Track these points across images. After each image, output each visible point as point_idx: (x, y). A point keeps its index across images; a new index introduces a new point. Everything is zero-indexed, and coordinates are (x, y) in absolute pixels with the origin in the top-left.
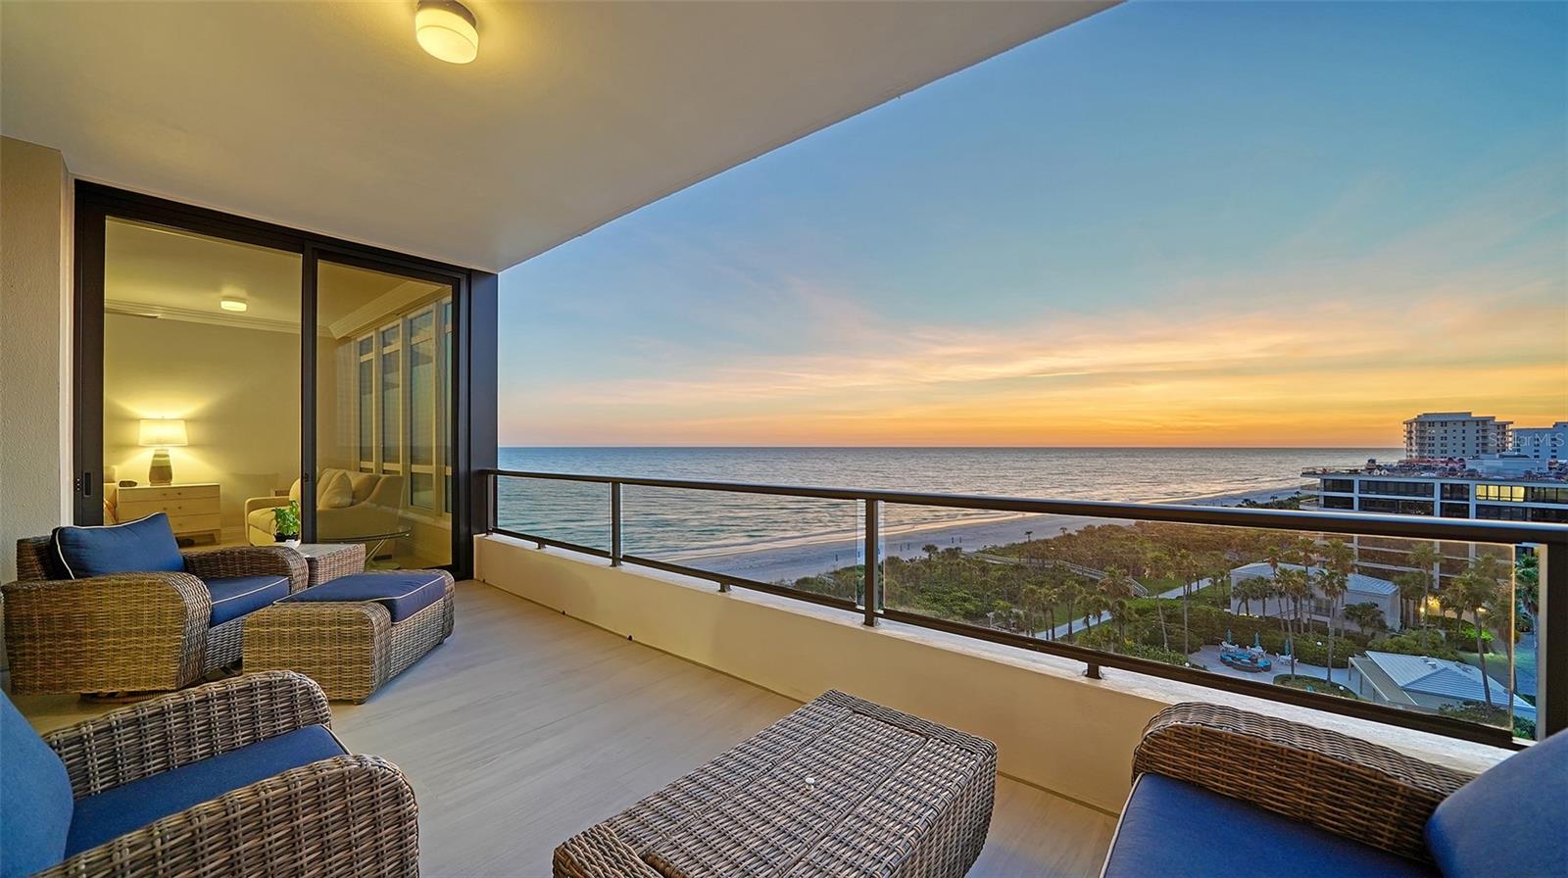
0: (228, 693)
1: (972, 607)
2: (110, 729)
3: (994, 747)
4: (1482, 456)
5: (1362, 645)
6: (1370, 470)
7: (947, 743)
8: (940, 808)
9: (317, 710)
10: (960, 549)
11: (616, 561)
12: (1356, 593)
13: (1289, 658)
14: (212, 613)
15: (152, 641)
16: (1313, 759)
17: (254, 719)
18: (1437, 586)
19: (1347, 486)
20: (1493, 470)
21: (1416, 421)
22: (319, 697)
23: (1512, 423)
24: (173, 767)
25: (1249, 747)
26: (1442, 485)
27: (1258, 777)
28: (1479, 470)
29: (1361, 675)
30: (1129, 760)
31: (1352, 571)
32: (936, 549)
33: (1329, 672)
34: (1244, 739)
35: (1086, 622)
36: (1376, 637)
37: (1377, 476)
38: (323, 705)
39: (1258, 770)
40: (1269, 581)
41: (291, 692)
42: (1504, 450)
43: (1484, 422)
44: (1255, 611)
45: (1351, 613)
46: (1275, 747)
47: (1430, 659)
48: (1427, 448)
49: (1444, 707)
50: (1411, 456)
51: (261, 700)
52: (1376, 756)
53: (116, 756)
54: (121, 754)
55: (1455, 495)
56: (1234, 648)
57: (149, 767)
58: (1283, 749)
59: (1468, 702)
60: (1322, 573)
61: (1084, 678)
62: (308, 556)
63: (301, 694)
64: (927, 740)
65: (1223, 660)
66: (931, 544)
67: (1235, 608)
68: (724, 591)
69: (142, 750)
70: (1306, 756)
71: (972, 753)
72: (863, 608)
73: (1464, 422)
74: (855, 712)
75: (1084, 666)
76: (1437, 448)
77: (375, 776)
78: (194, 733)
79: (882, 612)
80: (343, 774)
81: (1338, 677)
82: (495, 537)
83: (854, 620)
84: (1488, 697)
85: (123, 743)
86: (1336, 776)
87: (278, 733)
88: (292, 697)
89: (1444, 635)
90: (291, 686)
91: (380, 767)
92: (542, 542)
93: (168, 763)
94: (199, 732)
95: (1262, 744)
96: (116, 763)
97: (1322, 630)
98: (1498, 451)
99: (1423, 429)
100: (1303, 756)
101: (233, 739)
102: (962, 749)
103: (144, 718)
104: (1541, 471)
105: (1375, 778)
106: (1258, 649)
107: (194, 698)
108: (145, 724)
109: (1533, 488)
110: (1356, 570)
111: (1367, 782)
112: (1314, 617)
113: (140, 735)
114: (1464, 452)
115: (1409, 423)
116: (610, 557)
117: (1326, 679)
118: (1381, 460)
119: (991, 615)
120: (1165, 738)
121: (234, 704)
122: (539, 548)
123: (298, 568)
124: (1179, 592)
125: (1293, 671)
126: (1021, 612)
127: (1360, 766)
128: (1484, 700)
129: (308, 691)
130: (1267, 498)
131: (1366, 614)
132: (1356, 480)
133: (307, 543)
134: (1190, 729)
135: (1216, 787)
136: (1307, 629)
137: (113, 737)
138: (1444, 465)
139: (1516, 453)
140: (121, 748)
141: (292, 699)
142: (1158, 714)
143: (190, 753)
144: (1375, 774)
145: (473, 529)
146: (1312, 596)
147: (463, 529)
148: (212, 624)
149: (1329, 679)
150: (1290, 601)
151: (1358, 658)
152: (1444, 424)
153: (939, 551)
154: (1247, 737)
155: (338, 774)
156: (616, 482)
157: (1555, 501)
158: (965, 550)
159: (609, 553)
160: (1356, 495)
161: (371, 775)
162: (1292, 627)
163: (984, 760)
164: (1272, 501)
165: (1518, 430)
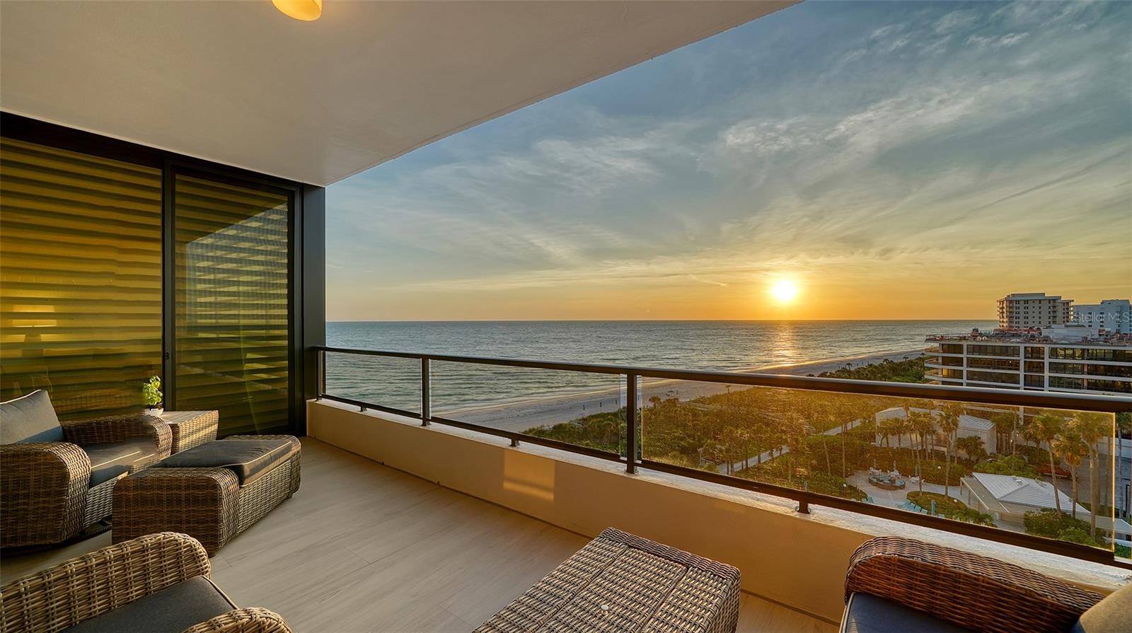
0: (123, 556)
1: (686, 445)
2: (19, 595)
3: (738, 573)
4: (1053, 326)
5: (969, 467)
6: (974, 337)
7: (703, 571)
8: (706, 625)
9: (199, 564)
10: (677, 399)
11: (426, 421)
12: (964, 428)
13: (918, 479)
14: (91, 476)
15: (38, 503)
16: (983, 582)
17: (145, 575)
18: (1021, 423)
19: (958, 349)
20: (1062, 337)
21: (1006, 299)
22: (200, 553)
23: (1073, 301)
24: (75, 623)
25: (936, 573)
26: (1025, 347)
27: (942, 596)
28: (1051, 337)
29: (970, 491)
30: (842, 583)
31: (963, 414)
32: (659, 400)
33: (946, 489)
34: (930, 566)
35: (771, 454)
36: (979, 462)
37: (980, 342)
38: (203, 560)
39: (942, 590)
40: (903, 421)
41: (177, 550)
42: (1068, 321)
43: (1054, 300)
44: (894, 442)
45: (962, 443)
46: (953, 572)
47: (1017, 478)
48: (1015, 320)
49: (1027, 514)
50: (1003, 326)
51: (152, 559)
52: (1026, 577)
53: (23, 618)
54: (28, 616)
55: (1034, 355)
56: (877, 472)
57: (53, 625)
58: (960, 574)
59: (1044, 510)
60: (941, 415)
61: (796, 513)
62: (171, 423)
63: (185, 552)
64: (688, 568)
65: (870, 481)
66: (655, 396)
67: (879, 441)
68: (515, 446)
69: (48, 611)
70: (978, 580)
71: (723, 579)
72: (626, 459)
73: (1040, 301)
74: (629, 546)
75: (797, 504)
76: (1022, 320)
77: (263, 626)
78: (94, 592)
79: (640, 462)
80: (237, 626)
81: (954, 493)
82: (324, 401)
83: (618, 468)
84: (1058, 505)
85: (31, 606)
86: (1000, 595)
87: (166, 586)
88: (177, 554)
89: (1027, 459)
90: (177, 545)
91: (267, 618)
92: (364, 406)
93: (71, 619)
94: (98, 590)
95: (944, 571)
96: (24, 624)
97: (941, 457)
98: (1064, 322)
99: (1011, 305)
100: (975, 579)
101: (128, 594)
102: (715, 575)
103: (49, 582)
104: (1093, 337)
105: (1030, 597)
106: (896, 473)
107: (94, 562)
108: (50, 588)
109: (1088, 350)
110: (965, 412)
111: (1025, 600)
112: (935, 448)
113: (46, 598)
114: (1040, 323)
115: (1001, 302)
116: (421, 419)
117: (944, 494)
118: (981, 330)
119: (700, 450)
120: (871, 566)
121: (128, 564)
122: (362, 411)
123: (164, 434)
124: (839, 430)
125: (921, 489)
126: (723, 448)
127: (1017, 588)
128: (1056, 508)
129: (191, 548)
130: (900, 358)
131: (972, 444)
132: (965, 343)
133: (168, 411)
134: (890, 559)
135: (911, 603)
136: (931, 458)
137: (21, 602)
138: (1026, 333)
139: (1076, 324)
140: (28, 610)
141: (178, 556)
142: (862, 545)
143: (90, 609)
144: (1029, 593)
145: (306, 396)
146: (934, 432)
147: (298, 395)
148: (91, 485)
149: (947, 494)
150: (918, 435)
151: (967, 478)
152: (1026, 302)
153: (662, 401)
154: (933, 565)
155: (233, 627)
156: (425, 358)
157: (1104, 359)
158: (680, 400)
159: (420, 415)
160: (964, 356)
161: (259, 626)
162: (920, 456)
163: (732, 584)
164: (904, 360)
165: (1077, 306)
